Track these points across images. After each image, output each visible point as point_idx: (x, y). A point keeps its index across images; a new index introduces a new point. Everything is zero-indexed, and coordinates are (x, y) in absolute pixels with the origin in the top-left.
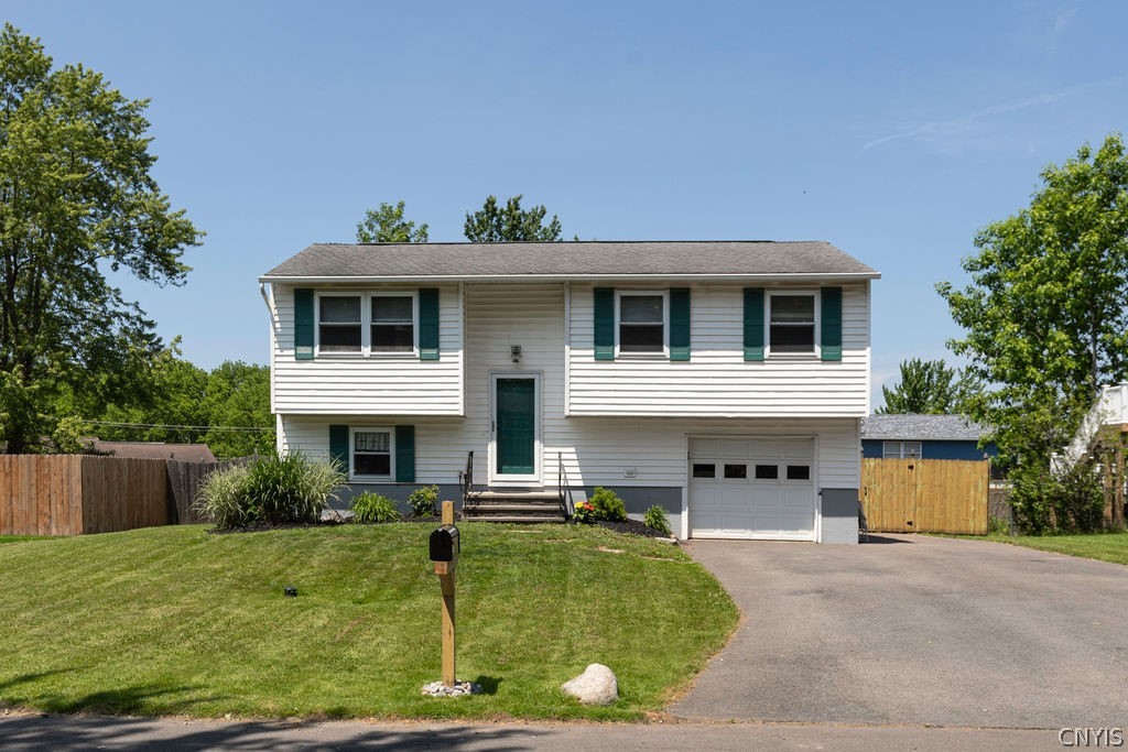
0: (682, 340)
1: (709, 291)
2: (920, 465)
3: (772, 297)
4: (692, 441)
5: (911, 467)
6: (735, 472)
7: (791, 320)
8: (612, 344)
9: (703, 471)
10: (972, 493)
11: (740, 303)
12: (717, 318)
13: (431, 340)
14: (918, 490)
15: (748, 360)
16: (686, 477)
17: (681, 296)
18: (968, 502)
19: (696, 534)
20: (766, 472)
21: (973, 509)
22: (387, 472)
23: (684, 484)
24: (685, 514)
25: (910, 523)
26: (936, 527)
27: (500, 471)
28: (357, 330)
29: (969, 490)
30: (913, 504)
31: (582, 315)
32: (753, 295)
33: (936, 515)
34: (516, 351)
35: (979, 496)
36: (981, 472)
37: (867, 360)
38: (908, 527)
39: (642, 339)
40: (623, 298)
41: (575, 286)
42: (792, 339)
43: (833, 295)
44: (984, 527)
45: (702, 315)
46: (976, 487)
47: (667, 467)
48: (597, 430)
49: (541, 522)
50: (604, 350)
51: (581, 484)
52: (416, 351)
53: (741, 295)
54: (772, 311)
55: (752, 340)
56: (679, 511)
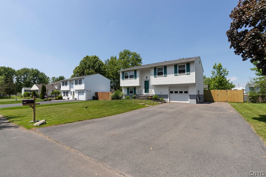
0: (166, 73)
1: (169, 66)
2: (229, 91)
3: (179, 66)
4: (170, 88)
5: (227, 91)
6: (176, 92)
7: (182, 69)
8: (156, 75)
9: (172, 92)
10: (240, 95)
11: (174, 67)
12: (171, 70)
13: (136, 77)
14: (228, 95)
15: (175, 75)
16: (168, 93)
17: (165, 67)
18: (239, 97)
19: (171, 101)
20: (181, 92)
21: (240, 98)
22: (133, 93)
23: (168, 94)
24: (168, 99)
25: (227, 101)
26: (232, 101)
27: (145, 93)
28: (128, 76)
29: (239, 95)
30: (227, 97)
31: (153, 71)
32: (176, 66)
33: (232, 99)
34: (147, 77)
35: (241, 96)
36: (242, 92)
37: (194, 74)
38: (226, 101)
39: (160, 74)
40: (158, 69)
41: (151, 68)
42: (182, 72)
43: (188, 64)
44: (243, 101)
45: (168, 69)
46: (241, 95)
47: (166, 92)
48: (157, 87)
49: (143, 100)
50: (155, 76)
51: (155, 94)
52: (134, 78)
53: (174, 66)
54: (179, 68)
55: (176, 72)
56: (168, 98)
